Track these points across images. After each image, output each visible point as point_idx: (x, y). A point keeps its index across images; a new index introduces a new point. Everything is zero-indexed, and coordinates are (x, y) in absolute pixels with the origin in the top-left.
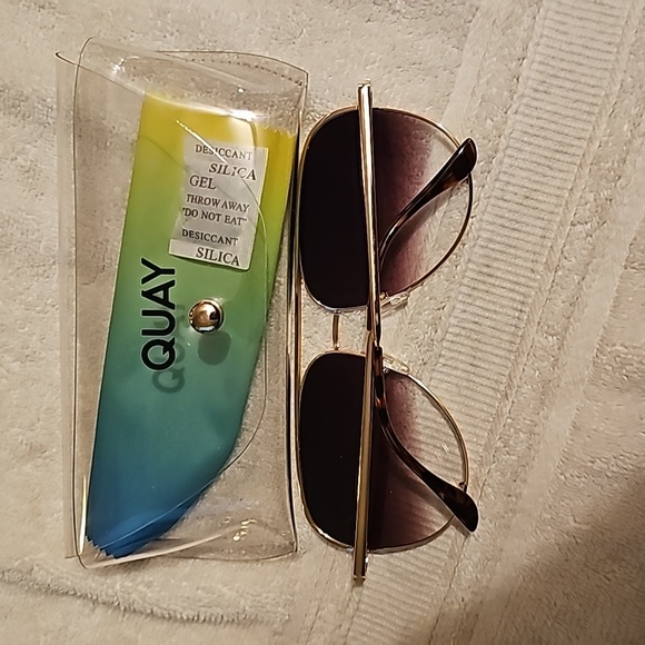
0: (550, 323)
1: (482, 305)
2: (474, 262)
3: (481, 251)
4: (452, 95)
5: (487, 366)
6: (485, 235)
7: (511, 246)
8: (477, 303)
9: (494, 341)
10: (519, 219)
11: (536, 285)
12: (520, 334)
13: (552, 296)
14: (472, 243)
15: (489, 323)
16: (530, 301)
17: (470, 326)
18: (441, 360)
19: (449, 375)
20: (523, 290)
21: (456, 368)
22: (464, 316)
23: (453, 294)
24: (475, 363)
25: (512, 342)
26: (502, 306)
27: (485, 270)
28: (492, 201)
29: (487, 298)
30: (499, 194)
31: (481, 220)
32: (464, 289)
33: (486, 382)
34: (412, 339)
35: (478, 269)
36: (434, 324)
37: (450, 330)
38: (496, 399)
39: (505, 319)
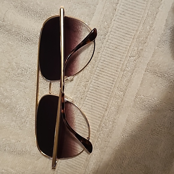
0: (121, 88)
1: (100, 81)
2: (99, 67)
3: (101, 64)
4: (95, 14)
5: (101, 100)
6: (103, 59)
7: (110, 63)
8: (99, 80)
9: (104, 93)
10: (113, 54)
11: (117, 75)
12: (112, 91)
13: (122, 79)
14: (98, 61)
15: (102, 87)
16: (115, 80)
17: (96, 87)
18: (87, 98)
19: (89, 102)
20: (113, 77)
21: (91, 101)
22: (95, 84)
23: (92, 77)
24: (97, 99)
25: (109, 93)
26: (107, 82)
27: (102, 70)
28: (105, 48)
29: (102, 79)
30: (108, 46)
31: (102, 54)
32: (95, 76)
33: (100, 105)
34: (78, 91)
35: (100, 69)
36: (85, 86)
37: (90, 88)
38: (103, 111)
39: (107, 86)
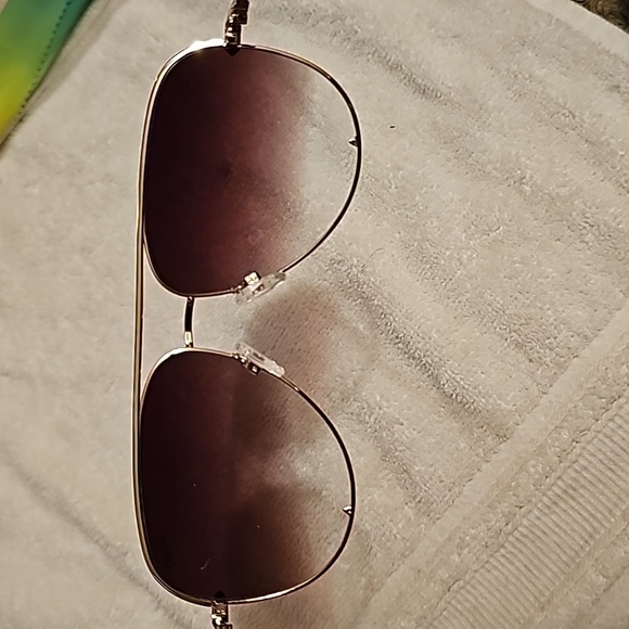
0: (606, 565)
1: (556, 519)
2: (563, 481)
3: (574, 475)
4: (602, 332)
5: (538, 575)
6: (582, 462)
7: (601, 482)
8: (553, 517)
9: (554, 557)
10: (618, 462)
11: (608, 525)
12: (577, 561)
13: (618, 542)
14: (568, 464)
15: (556, 538)
16: (597, 537)
17: (539, 533)
18: (502, 550)
19: (503, 565)
20: (596, 524)
21: (513, 564)
22: (537, 522)
23: (534, 500)
24: (530, 566)
25: (567, 565)
26: (573, 530)
27: (571, 492)
28: (600, 436)
29: (563, 517)
30: (608, 432)
31: (584, 448)
32: (545, 500)
33: (533, 589)
34: (485, 521)
35: (564, 488)
36: (509, 517)
37: (520, 529)
38: (534, 606)
39: (570, 542)
